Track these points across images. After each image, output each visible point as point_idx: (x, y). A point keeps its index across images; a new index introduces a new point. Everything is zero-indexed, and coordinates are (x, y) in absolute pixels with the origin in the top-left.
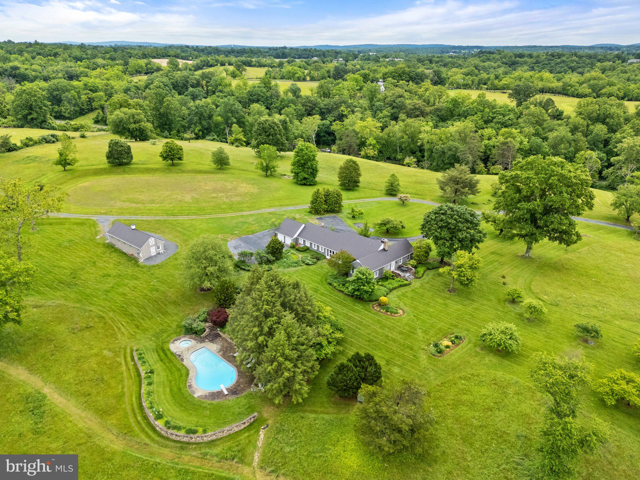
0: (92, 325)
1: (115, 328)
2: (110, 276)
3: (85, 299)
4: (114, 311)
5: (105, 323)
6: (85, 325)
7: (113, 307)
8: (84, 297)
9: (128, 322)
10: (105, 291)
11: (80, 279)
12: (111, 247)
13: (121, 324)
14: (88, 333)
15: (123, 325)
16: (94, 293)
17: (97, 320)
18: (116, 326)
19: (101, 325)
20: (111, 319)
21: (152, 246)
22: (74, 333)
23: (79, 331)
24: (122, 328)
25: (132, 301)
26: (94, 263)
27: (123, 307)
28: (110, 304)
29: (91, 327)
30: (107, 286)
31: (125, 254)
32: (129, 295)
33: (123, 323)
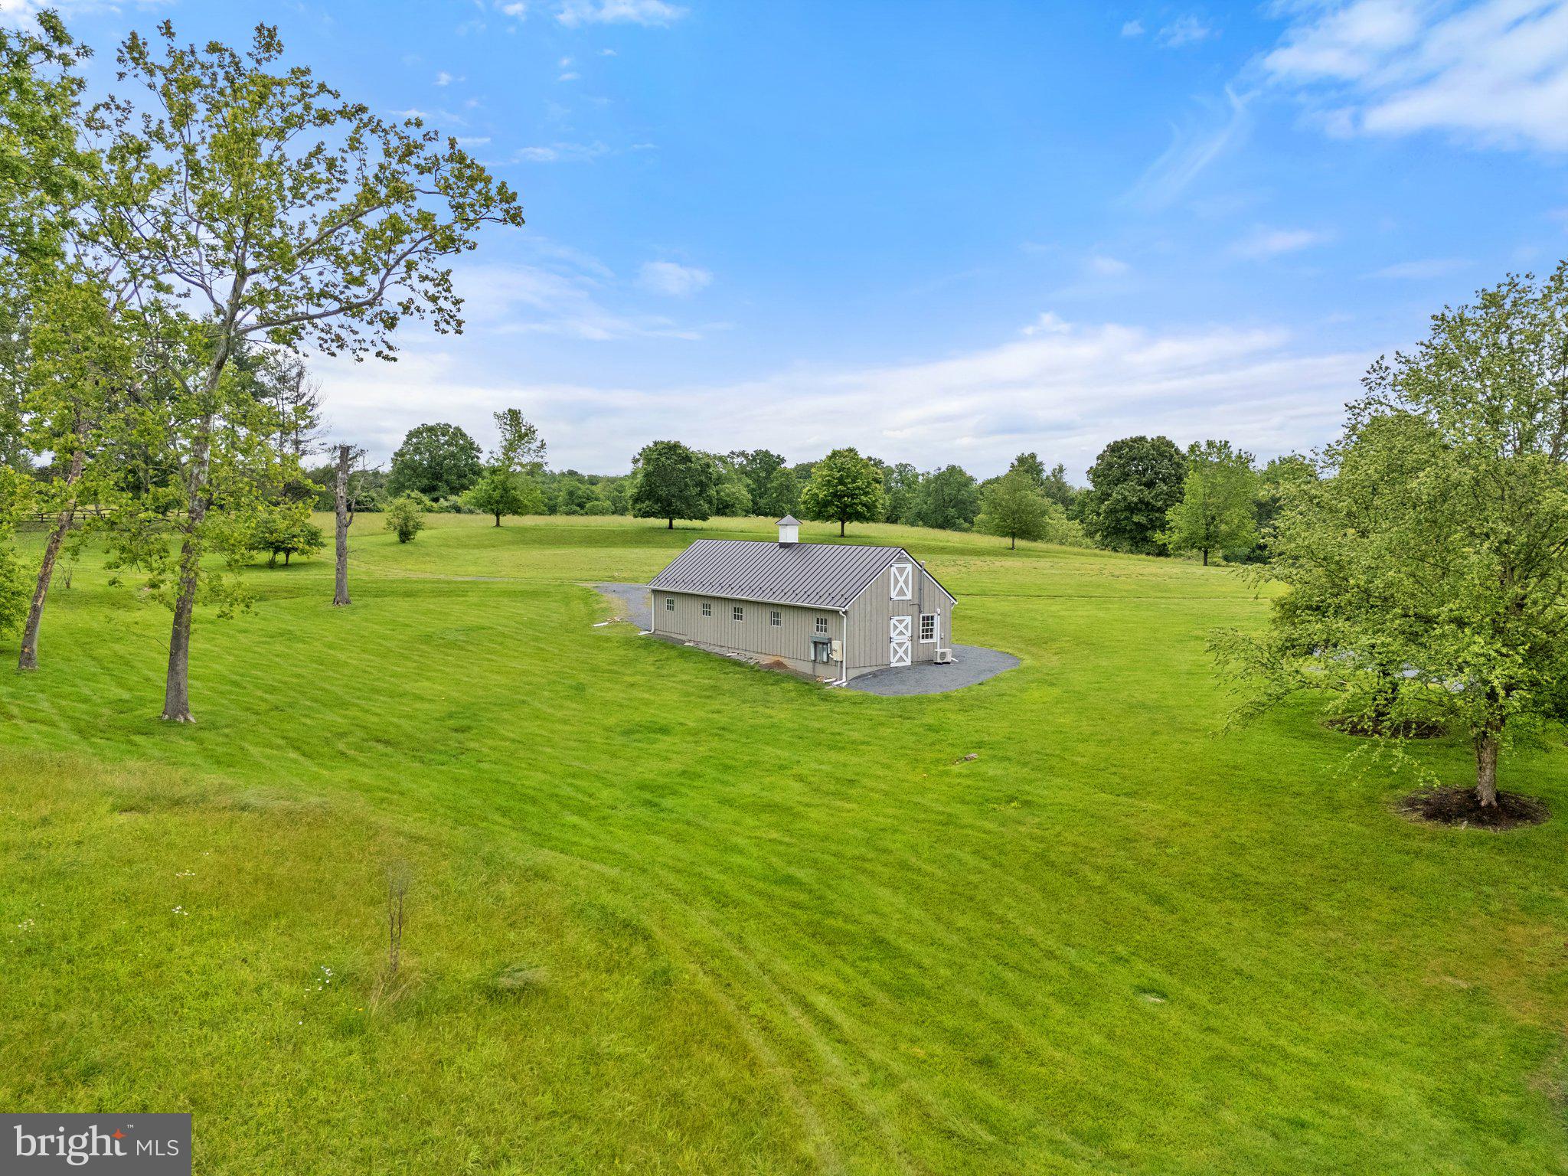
0: (541, 975)
1: (754, 1039)
2: (664, 730)
3: (505, 812)
4: (722, 901)
5: (662, 980)
6: (469, 970)
7: (711, 872)
8: (501, 801)
9: (865, 1002)
10: (642, 787)
11: (493, 734)
12: (665, 644)
13: (807, 1007)
14: (494, 1049)
15: (827, 1024)
16: (566, 791)
17: (580, 940)
18: (766, 1028)
19: (625, 989)
20: (704, 954)
21: (901, 608)
22: (348, 1030)
23: (399, 1013)
24: (823, 1048)
25: (850, 851)
26: (580, 688)
27: (789, 881)
28: (678, 851)
29: (526, 992)
30: (649, 769)
31: (737, 663)
32: (813, 814)
33: (822, 1002)
